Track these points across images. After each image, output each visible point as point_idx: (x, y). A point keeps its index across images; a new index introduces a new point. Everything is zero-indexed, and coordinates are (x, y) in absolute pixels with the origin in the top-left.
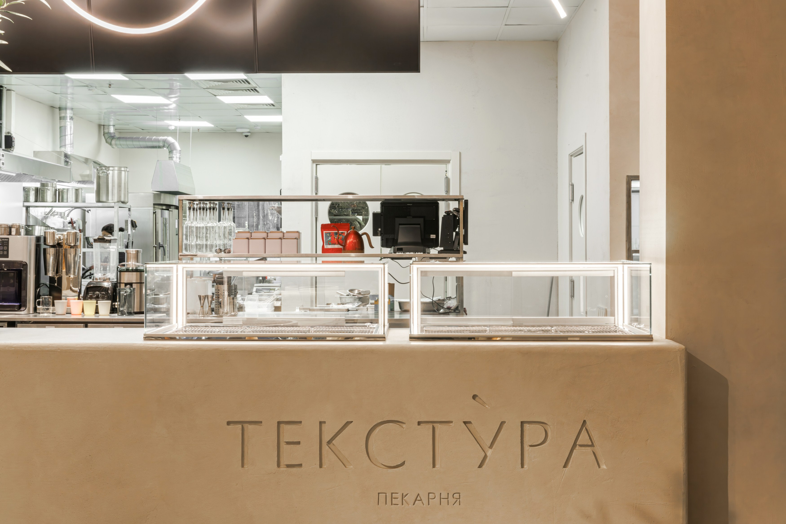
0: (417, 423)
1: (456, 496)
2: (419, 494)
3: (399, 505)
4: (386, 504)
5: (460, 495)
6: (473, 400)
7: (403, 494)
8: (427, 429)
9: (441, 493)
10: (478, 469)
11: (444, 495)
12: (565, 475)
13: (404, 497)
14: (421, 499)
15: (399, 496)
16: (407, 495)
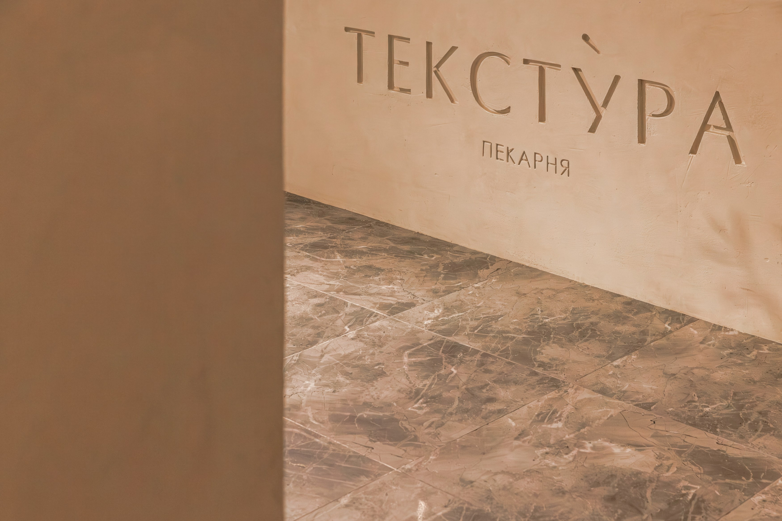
0: (523, 60)
1: (565, 163)
2: (524, 153)
3: (504, 161)
4: (491, 157)
5: (568, 163)
6: (583, 41)
7: (508, 148)
8: (533, 71)
9: (548, 156)
10: (589, 133)
11: (552, 160)
12: (691, 164)
13: (511, 152)
14: (527, 159)
15: (504, 149)
16: (513, 149)
